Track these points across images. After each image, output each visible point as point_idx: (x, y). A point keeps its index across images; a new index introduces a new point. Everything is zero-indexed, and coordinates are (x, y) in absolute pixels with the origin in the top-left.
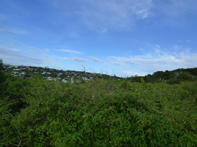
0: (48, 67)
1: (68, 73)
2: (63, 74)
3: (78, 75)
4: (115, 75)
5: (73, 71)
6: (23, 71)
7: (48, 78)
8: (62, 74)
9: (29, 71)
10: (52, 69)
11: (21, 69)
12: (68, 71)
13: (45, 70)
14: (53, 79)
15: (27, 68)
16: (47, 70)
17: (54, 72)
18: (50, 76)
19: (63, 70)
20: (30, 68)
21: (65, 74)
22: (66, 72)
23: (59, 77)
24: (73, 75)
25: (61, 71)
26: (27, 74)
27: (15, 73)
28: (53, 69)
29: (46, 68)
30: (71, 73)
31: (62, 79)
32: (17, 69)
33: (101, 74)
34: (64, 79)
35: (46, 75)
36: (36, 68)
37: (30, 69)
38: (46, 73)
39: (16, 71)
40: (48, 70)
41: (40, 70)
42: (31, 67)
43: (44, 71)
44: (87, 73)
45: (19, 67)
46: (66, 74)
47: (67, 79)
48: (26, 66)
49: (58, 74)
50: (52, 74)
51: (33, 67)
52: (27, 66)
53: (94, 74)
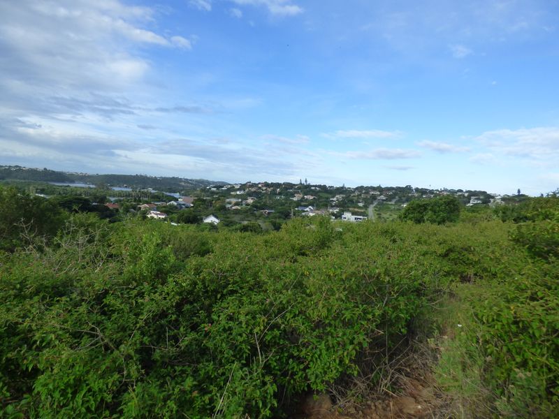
0: (306, 181)
1: (360, 195)
2: (346, 198)
3: (390, 198)
4: (519, 191)
5: (373, 189)
6: (250, 196)
7: (308, 209)
8: (343, 198)
9: (265, 193)
10: (316, 186)
11: (247, 190)
12: (360, 189)
13: (299, 188)
14: (319, 212)
15: (260, 188)
16: (306, 188)
17: (321, 194)
18: (313, 205)
19: (347, 186)
20: (264, 188)
21: (350, 198)
22: (354, 192)
23: (336, 206)
24: (374, 198)
25: (341, 190)
26: (259, 203)
27: (234, 201)
28: (320, 186)
29: (301, 183)
30: (367, 193)
31: (343, 211)
32: (238, 193)
33: (467, 192)
34: (348, 211)
35: (303, 204)
36: (278, 185)
37: (266, 190)
38: (303, 198)
39: (237, 196)
40: (308, 189)
41: (287, 188)
42: (266, 185)
43: (298, 193)
44: (417, 190)
45: (243, 187)
46: (356, 198)
47: (356, 210)
48: (257, 183)
49: (333, 197)
50: (319, 199)
51: (273, 185)
52: (259, 183)
53: (441, 192)
